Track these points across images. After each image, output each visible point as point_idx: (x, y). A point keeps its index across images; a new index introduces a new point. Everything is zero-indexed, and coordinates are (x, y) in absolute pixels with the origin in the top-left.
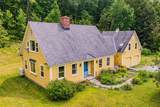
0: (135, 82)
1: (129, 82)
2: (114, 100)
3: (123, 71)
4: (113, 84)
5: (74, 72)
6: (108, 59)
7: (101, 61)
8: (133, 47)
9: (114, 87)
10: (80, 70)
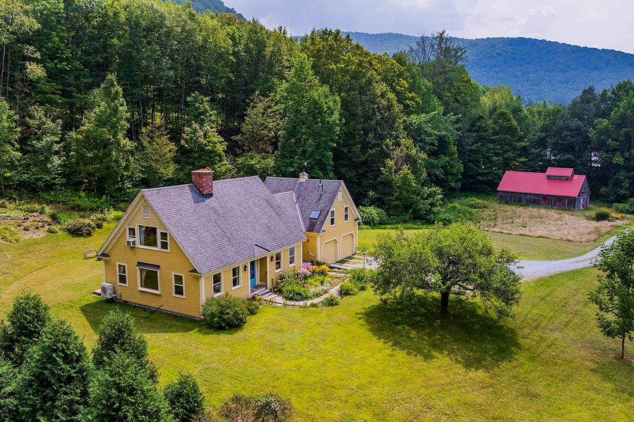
0: (345, 293)
1: (334, 291)
2: (314, 321)
3: (323, 273)
4: (307, 298)
5: (235, 283)
6: (292, 251)
7: (278, 257)
8: (339, 216)
9: (309, 302)
10: (245, 277)
